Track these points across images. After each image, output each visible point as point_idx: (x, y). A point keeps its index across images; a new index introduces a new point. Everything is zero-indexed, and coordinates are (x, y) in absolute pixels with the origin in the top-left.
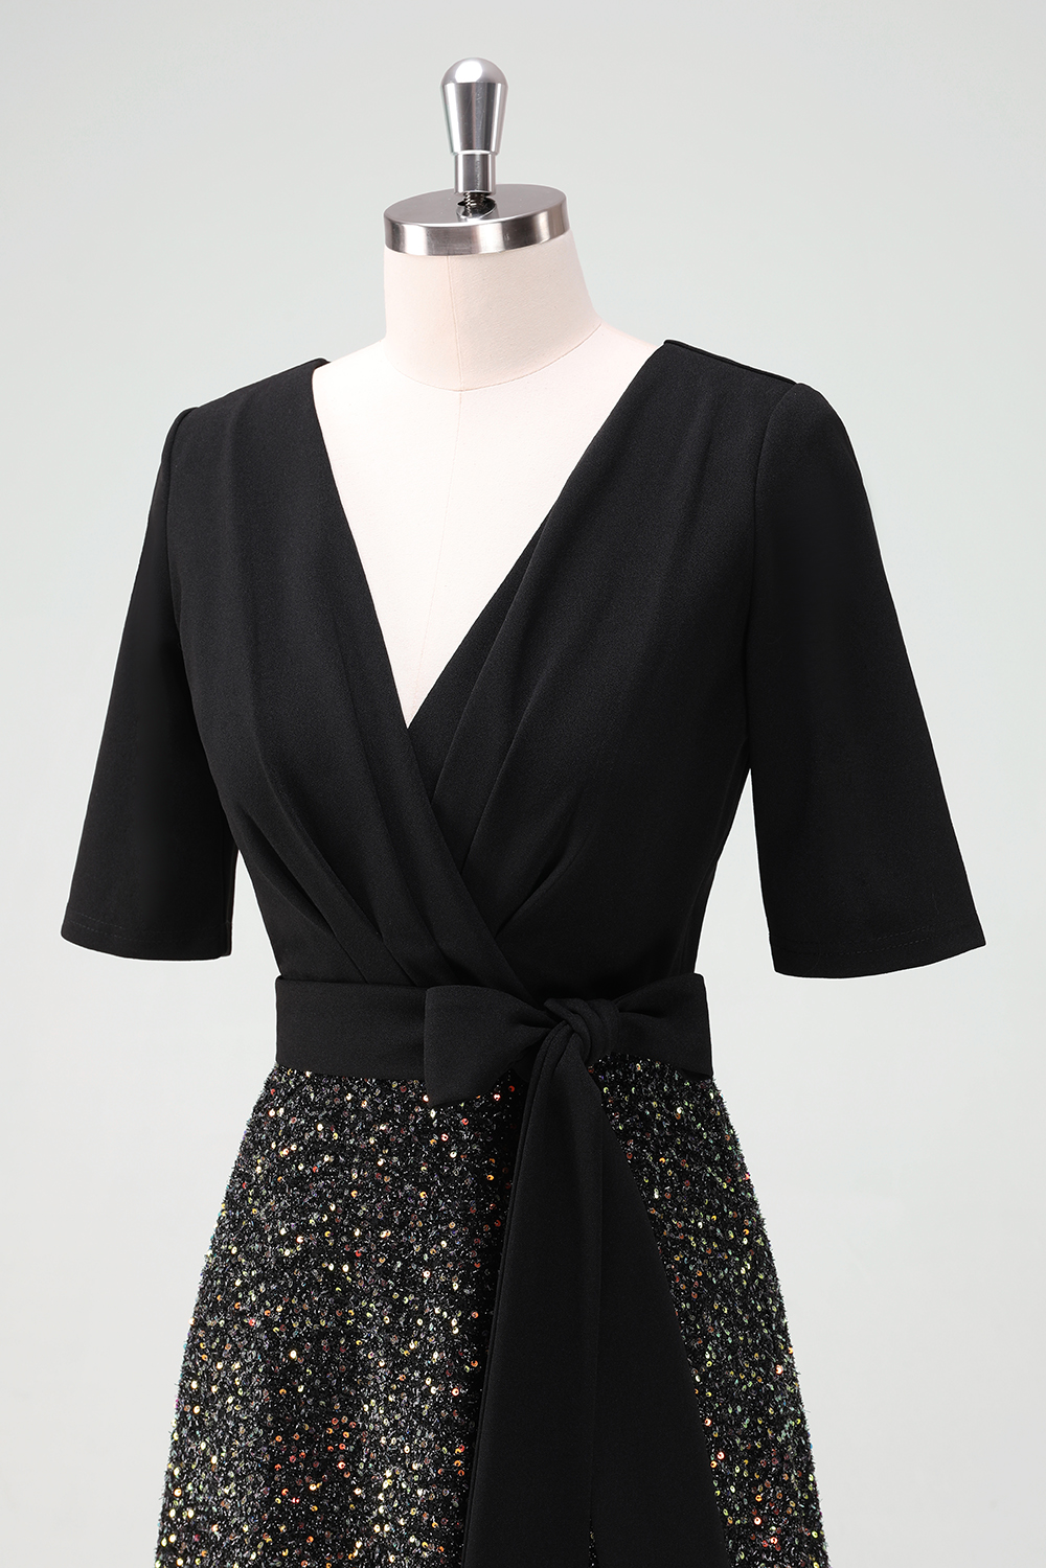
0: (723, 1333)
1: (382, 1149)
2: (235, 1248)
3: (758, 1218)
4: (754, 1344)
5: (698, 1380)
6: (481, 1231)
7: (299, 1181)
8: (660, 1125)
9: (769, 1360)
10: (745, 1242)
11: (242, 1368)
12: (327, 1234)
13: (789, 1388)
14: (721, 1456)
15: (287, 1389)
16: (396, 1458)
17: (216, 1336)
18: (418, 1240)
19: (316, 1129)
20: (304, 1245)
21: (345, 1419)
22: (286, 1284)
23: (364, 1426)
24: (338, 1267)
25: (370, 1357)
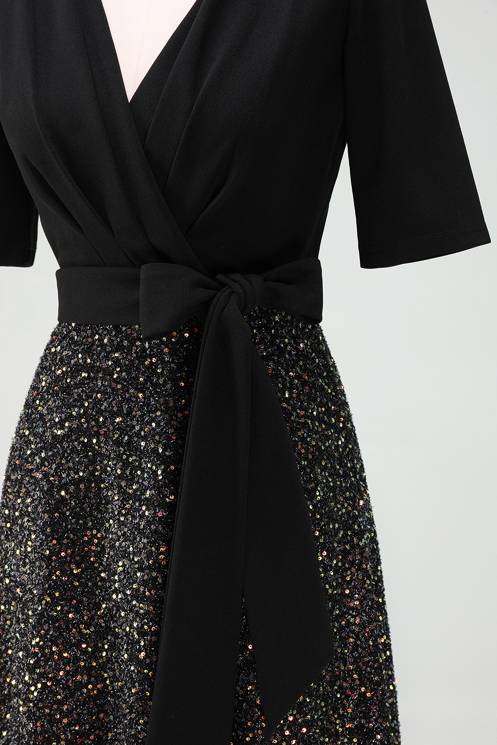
0: (327, 480)
1: (116, 368)
2: (28, 431)
3: (349, 412)
4: (346, 487)
5: (311, 508)
6: (176, 416)
7: (67, 389)
8: (290, 353)
9: (355, 496)
10: (341, 425)
11: (32, 502)
12: (83, 420)
13: (367, 514)
14: (325, 553)
15: (59, 513)
16: (125, 554)
17: (16, 485)
18: (138, 423)
19: (78, 357)
20: (69, 427)
21: (95, 532)
22: (58, 452)
23: (106, 535)
24: (90, 441)
25: (109, 494)
